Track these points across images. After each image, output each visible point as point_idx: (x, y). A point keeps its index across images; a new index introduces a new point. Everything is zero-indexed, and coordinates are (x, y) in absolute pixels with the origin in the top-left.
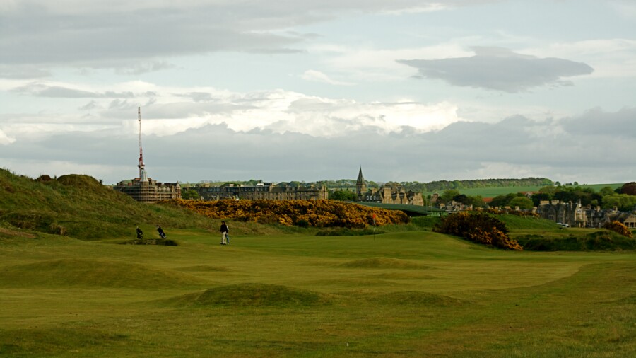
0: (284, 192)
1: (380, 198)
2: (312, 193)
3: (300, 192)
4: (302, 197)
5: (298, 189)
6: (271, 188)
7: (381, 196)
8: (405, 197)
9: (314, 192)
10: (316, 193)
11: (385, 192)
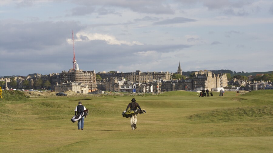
0: (147, 75)
1: (206, 77)
2: (162, 76)
3: (156, 75)
4: (157, 77)
5: (154, 74)
6: (140, 73)
7: (207, 76)
8: (218, 76)
9: (163, 75)
10: (164, 75)
11: (209, 74)
